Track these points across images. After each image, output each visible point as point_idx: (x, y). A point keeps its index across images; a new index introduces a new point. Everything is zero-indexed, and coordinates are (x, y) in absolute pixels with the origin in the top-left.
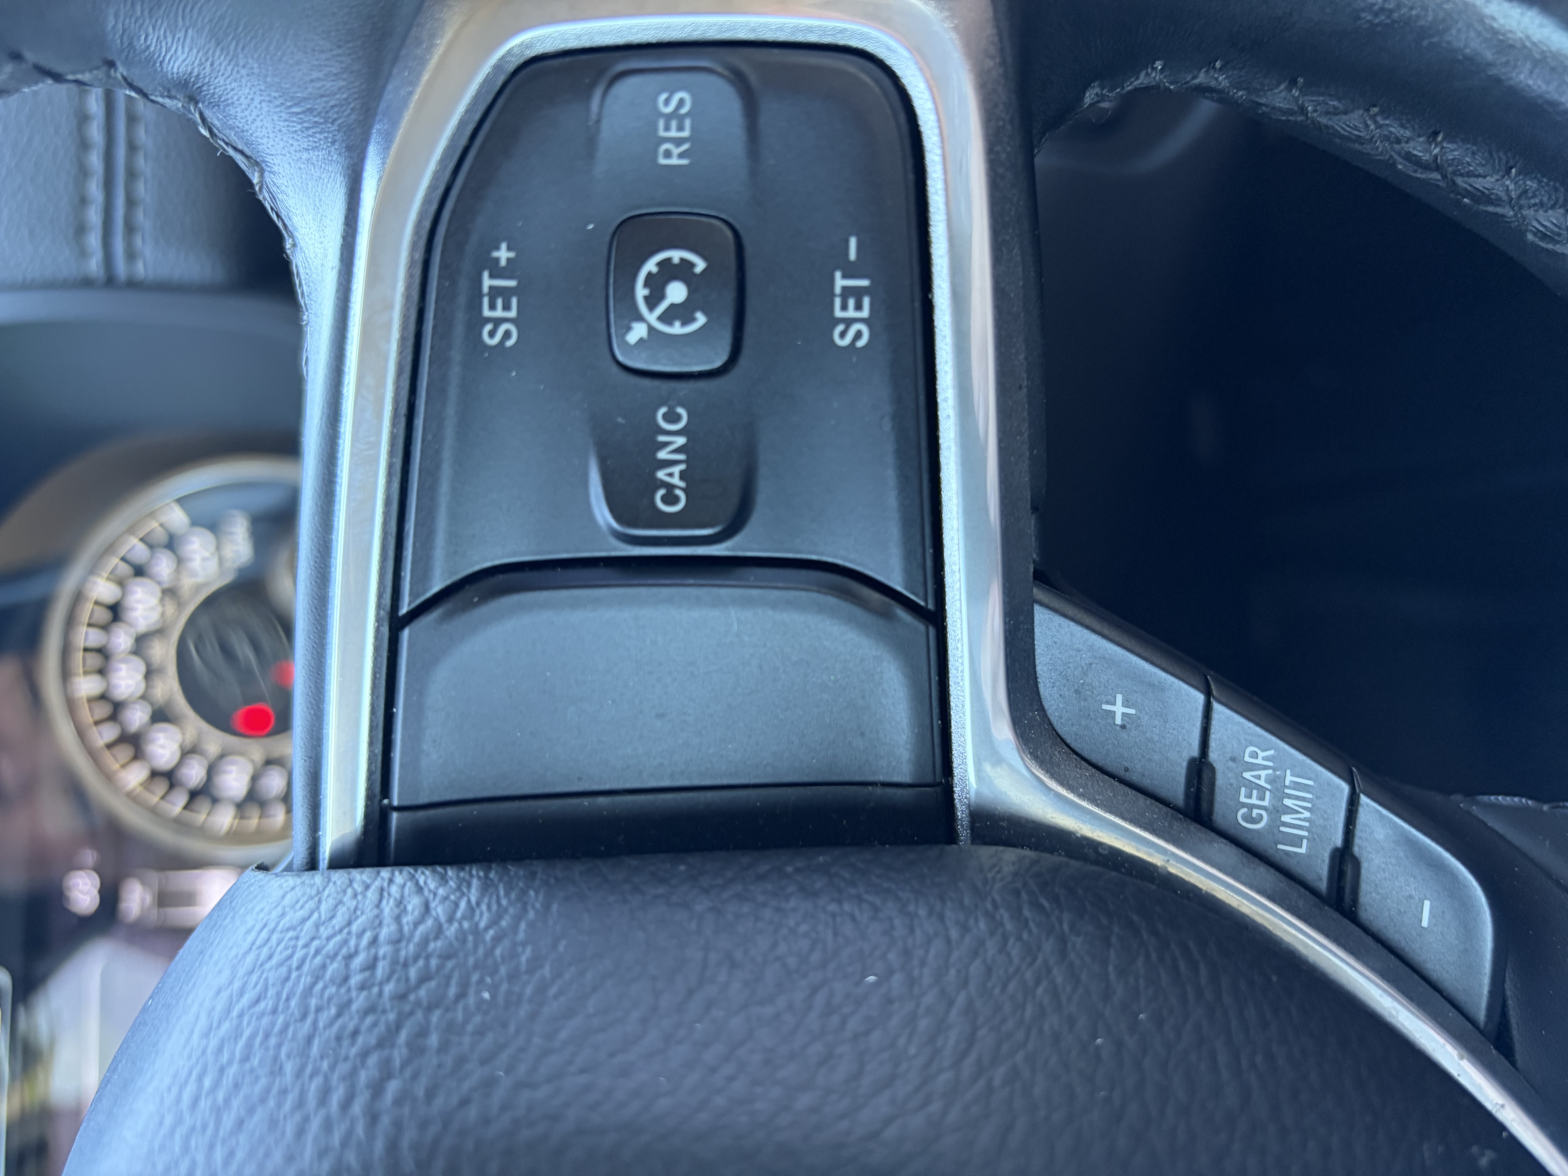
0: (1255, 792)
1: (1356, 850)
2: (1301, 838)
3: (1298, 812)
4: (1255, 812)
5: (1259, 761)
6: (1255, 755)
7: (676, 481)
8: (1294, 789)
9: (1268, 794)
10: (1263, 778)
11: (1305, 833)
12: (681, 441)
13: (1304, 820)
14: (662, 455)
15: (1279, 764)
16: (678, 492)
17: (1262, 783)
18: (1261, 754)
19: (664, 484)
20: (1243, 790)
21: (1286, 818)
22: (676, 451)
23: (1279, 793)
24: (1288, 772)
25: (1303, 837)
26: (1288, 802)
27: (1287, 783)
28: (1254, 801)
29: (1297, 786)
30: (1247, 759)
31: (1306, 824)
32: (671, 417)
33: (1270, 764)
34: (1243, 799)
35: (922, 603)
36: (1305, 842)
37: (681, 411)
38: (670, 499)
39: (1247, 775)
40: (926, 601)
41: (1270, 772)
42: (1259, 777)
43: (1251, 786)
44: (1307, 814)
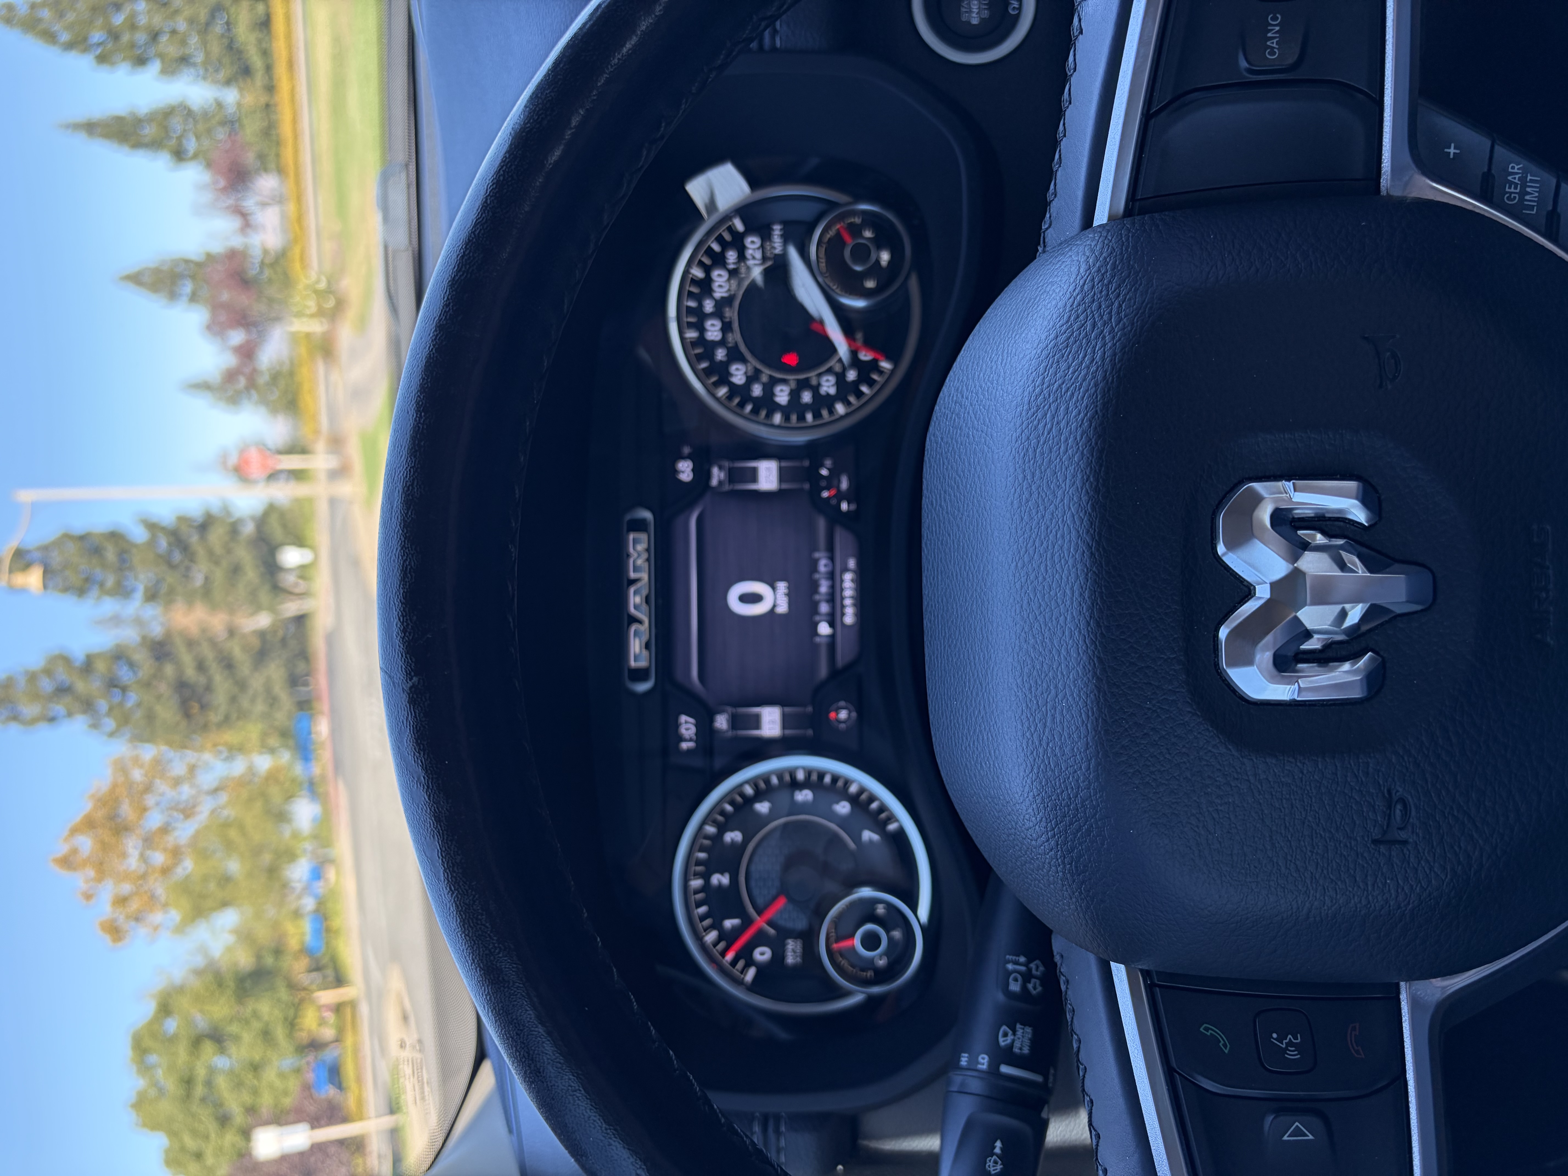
0: (1513, 186)
1: (1559, 210)
2: (1533, 206)
3: (1532, 194)
4: (1513, 195)
5: (1516, 171)
6: (1513, 168)
7: (1274, 45)
8: (1532, 183)
9: (1519, 186)
10: (1517, 179)
11: (1535, 204)
12: (1277, 28)
13: (1535, 197)
14: (1269, 35)
15: (1525, 171)
16: (1276, 50)
17: (1516, 181)
18: (1516, 167)
19: (1269, 47)
20: (1507, 185)
21: (1527, 197)
22: (1276, 33)
23: (1524, 184)
24: (1529, 175)
25: (1535, 206)
26: (1529, 190)
27: (1528, 180)
28: (1512, 190)
29: (1531, 181)
30: (1510, 170)
31: (1536, 199)
32: (1275, 18)
33: (1520, 171)
34: (1507, 190)
35: (1374, 96)
36: (1535, 208)
37: (1278, 16)
38: (1273, 53)
39: (1510, 178)
40: (1376, 95)
41: (1520, 175)
42: (1515, 178)
43: (1511, 183)
44: (1537, 194)
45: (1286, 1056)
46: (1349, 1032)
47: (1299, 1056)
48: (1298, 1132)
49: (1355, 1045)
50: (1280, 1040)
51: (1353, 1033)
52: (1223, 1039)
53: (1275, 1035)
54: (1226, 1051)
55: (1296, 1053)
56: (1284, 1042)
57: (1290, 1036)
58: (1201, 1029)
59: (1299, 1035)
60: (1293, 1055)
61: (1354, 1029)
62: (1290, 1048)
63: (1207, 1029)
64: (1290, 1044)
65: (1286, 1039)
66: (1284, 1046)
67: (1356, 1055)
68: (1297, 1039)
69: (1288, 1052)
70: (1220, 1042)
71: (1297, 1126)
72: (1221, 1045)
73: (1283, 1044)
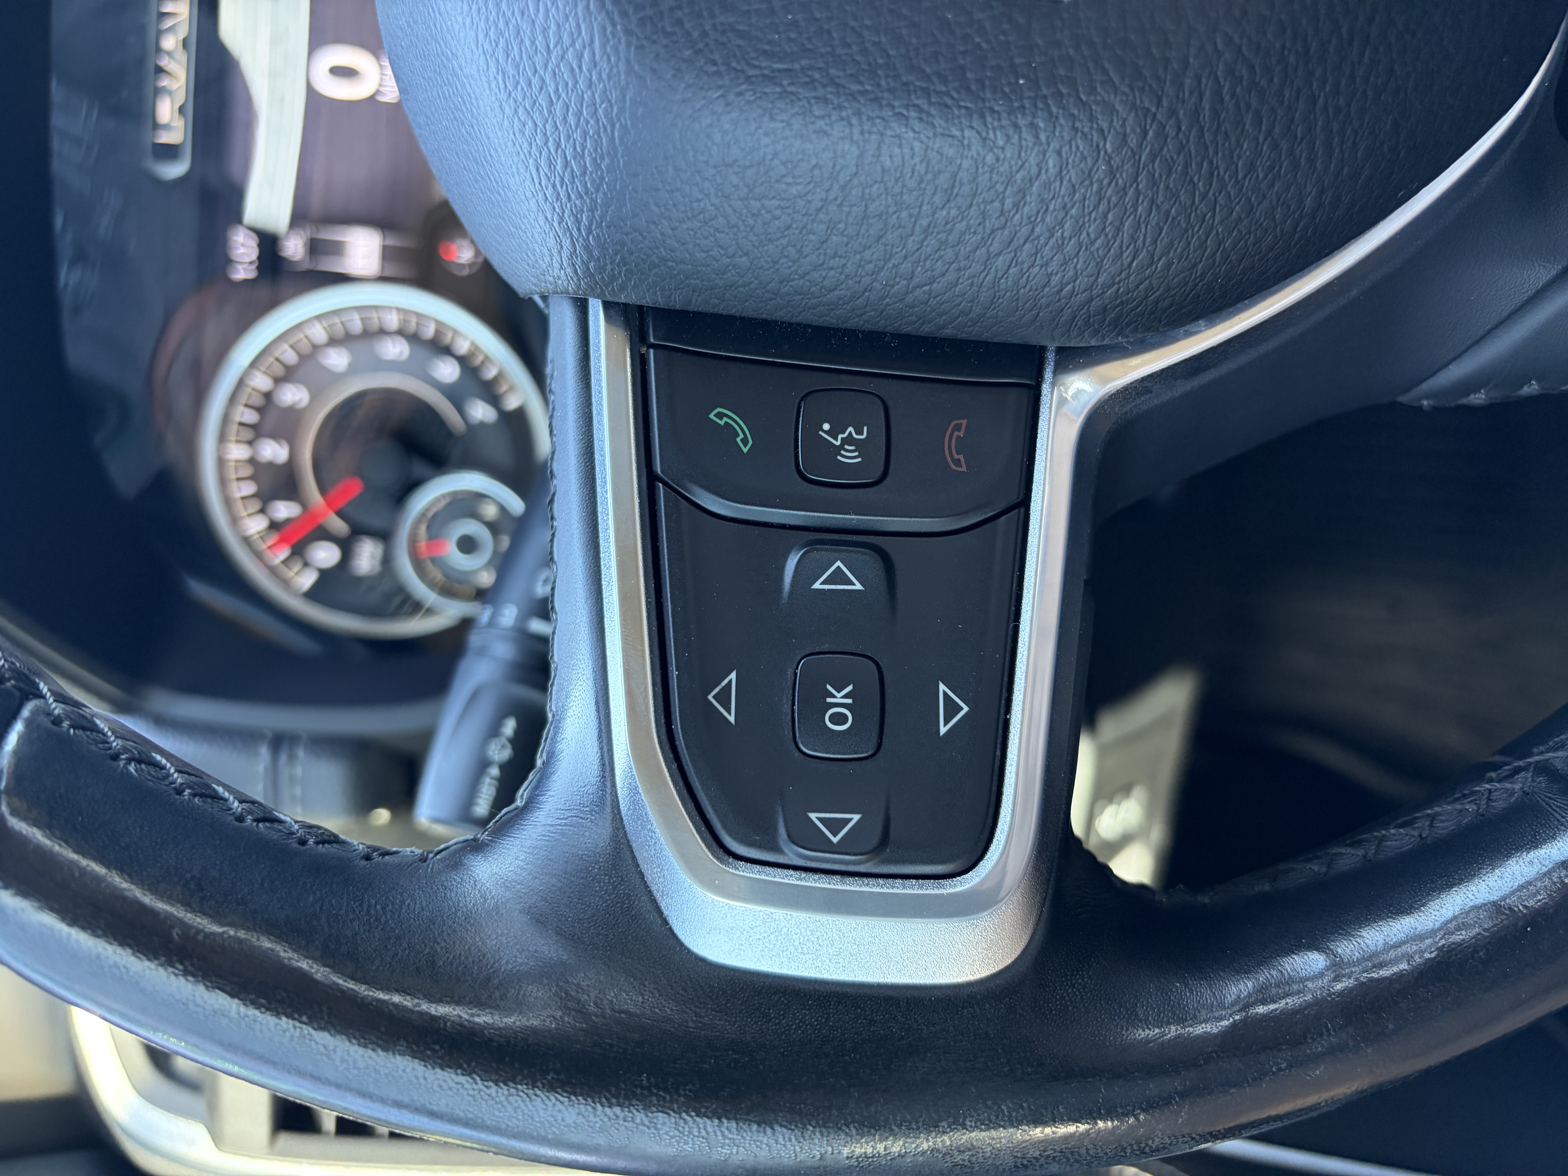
45: (839, 458)
46: (949, 431)
47: (859, 460)
48: (838, 577)
49: (954, 451)
50: (833, 433)
51: (956, 433)
52: (742, 430)
53: (826, 426)
54: (745, 450)
55: (856, 454)
56: (840, 436)
57: (851, 429)
58: (712, 416)
59: (865, 429)
60: (850, 457)
61: (958, 427)
62: (847, 447)
63: (720, 416)
64: (849, 440)
65: (844, 433)
66: (838, 443)
67: (953, 467)
68: (862, 434)
69: (843, 452)
70: (739, 435)
71: (838, 567)
72: (738, 440)
73: (837, 440)
